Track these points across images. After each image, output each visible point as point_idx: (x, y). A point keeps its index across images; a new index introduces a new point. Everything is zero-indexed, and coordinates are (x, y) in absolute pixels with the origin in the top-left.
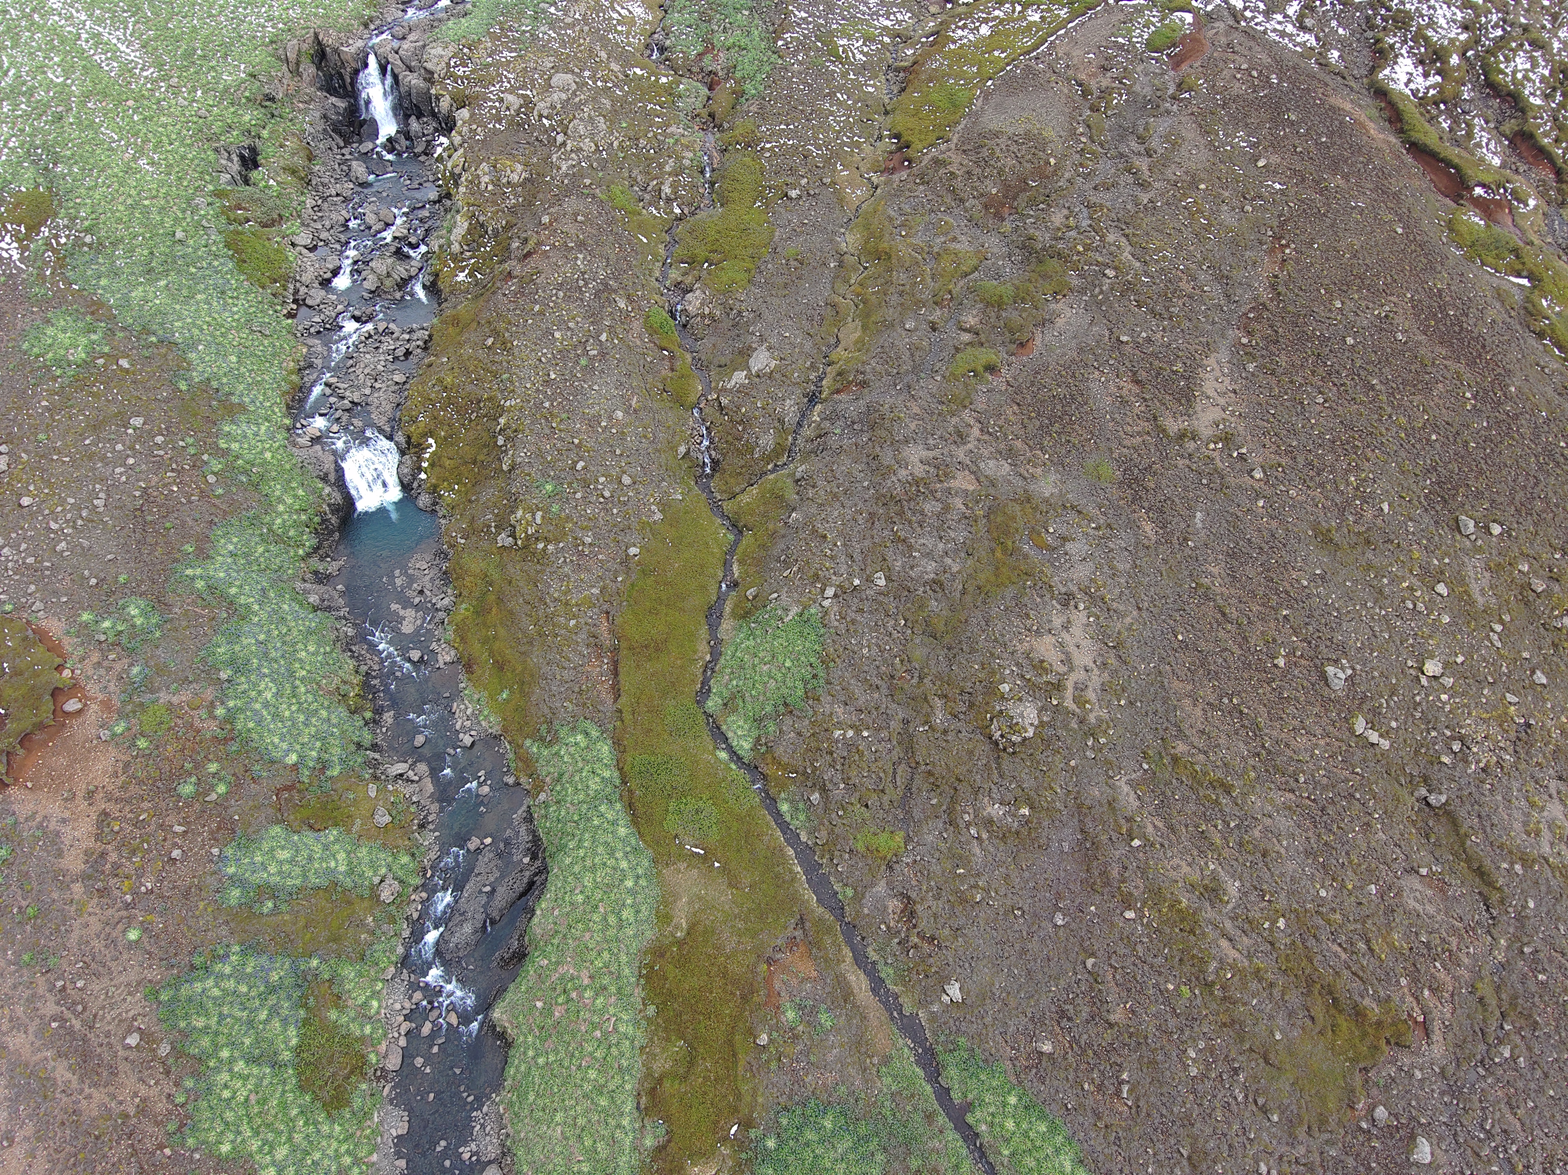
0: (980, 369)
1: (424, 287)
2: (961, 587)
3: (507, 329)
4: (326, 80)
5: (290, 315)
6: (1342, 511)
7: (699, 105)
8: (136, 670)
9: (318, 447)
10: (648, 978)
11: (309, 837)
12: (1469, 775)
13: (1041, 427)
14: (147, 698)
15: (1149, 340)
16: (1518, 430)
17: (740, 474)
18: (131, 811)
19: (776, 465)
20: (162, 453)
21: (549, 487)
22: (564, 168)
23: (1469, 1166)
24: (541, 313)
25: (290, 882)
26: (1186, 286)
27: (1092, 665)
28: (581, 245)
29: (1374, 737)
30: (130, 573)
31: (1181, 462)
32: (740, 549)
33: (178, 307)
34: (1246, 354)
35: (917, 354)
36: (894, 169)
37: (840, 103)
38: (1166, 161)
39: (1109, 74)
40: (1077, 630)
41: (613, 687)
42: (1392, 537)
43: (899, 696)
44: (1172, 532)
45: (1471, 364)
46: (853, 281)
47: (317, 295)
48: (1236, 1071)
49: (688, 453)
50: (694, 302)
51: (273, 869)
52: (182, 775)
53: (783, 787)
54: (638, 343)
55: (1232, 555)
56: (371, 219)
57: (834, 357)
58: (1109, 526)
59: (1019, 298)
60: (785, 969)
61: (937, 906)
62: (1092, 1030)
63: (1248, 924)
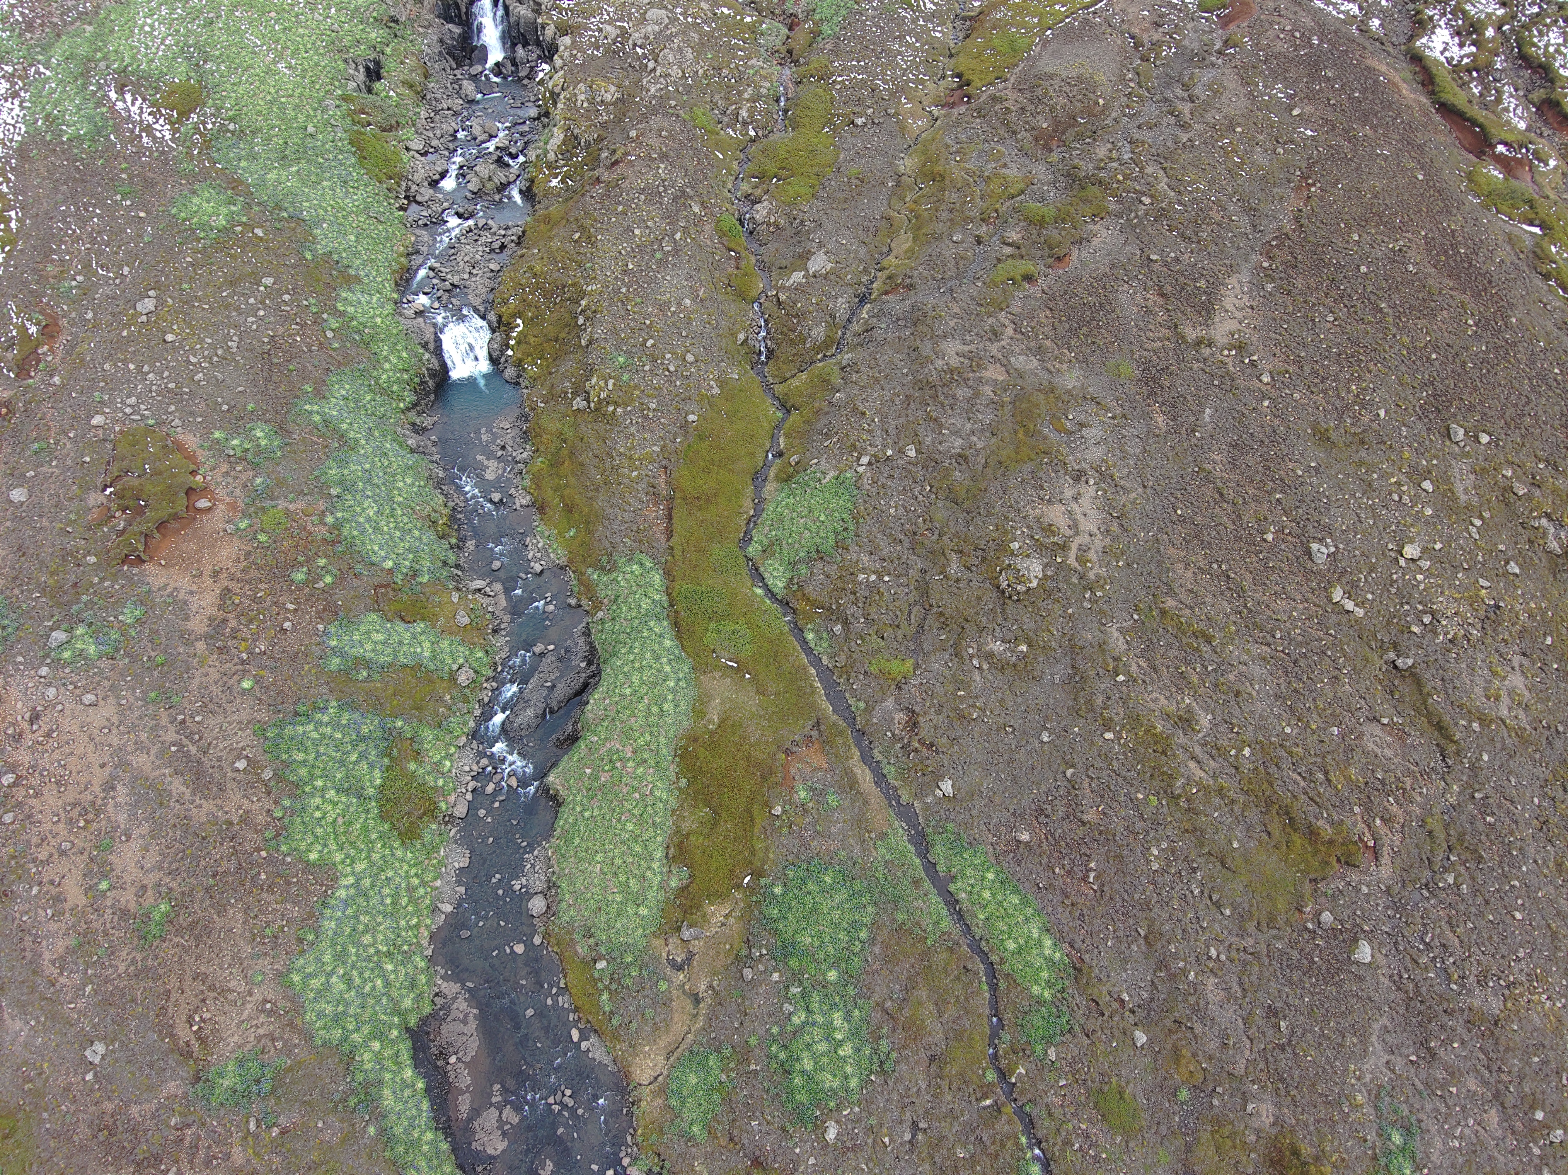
0: (1019, 278)
1: (521, 192)
2: (984, 461)
3: (593, 226)
4: (444, 9)
5: (401, 208)
6: (1341, 415)
7: (778, 42)
8: (258, 481)
9: (421, 320)
10: (682, 756)
11: (400, 627)
12: (1437, 645)
13: (1070, 330)
14: (268, 503)
15: (1177, 260)
16: (1515, 356)
17: (792, 361)
18: (250, 590)
19: (825, 356)
20: (288, 308)
21: (621, 360)
22: (653, 90)
23: (1407, 971)
24: (624, 213)
25: (382, 659)
26: (1216, 215)
27: (1096, 531)
28: (664, 157)
29: (1349, 605)
30: (257, 403)
31: (1195, 366)
32: (787, 425)
33: (306, 190)
34: (1266, 276)
35: (961, 263)
36: (953, 105)
37: (908, 45)
38: (1207, 106)
39: (1161, 30)
40: (1085, 502)
41: (667, 529)
42: (1385, 439)
43: (919, 550)
44: (1182, 423)
45: (1477, 295)
46: (908, 199)
47: (426, 193)
48: (1194, 870)
49: (746, 340)
50: (761, 212)
51: (368, 647)
52: (295, 565)
53: (810, 619)
54: (709, 243)
55: (1235, 446)
56: (477, 130)
57: (885, 263)
58: (1124, 416)
59: (1060, 218)
60: (800, 760)
61: (938, 720)
62: (1066, 826)
63: (1217, 751)
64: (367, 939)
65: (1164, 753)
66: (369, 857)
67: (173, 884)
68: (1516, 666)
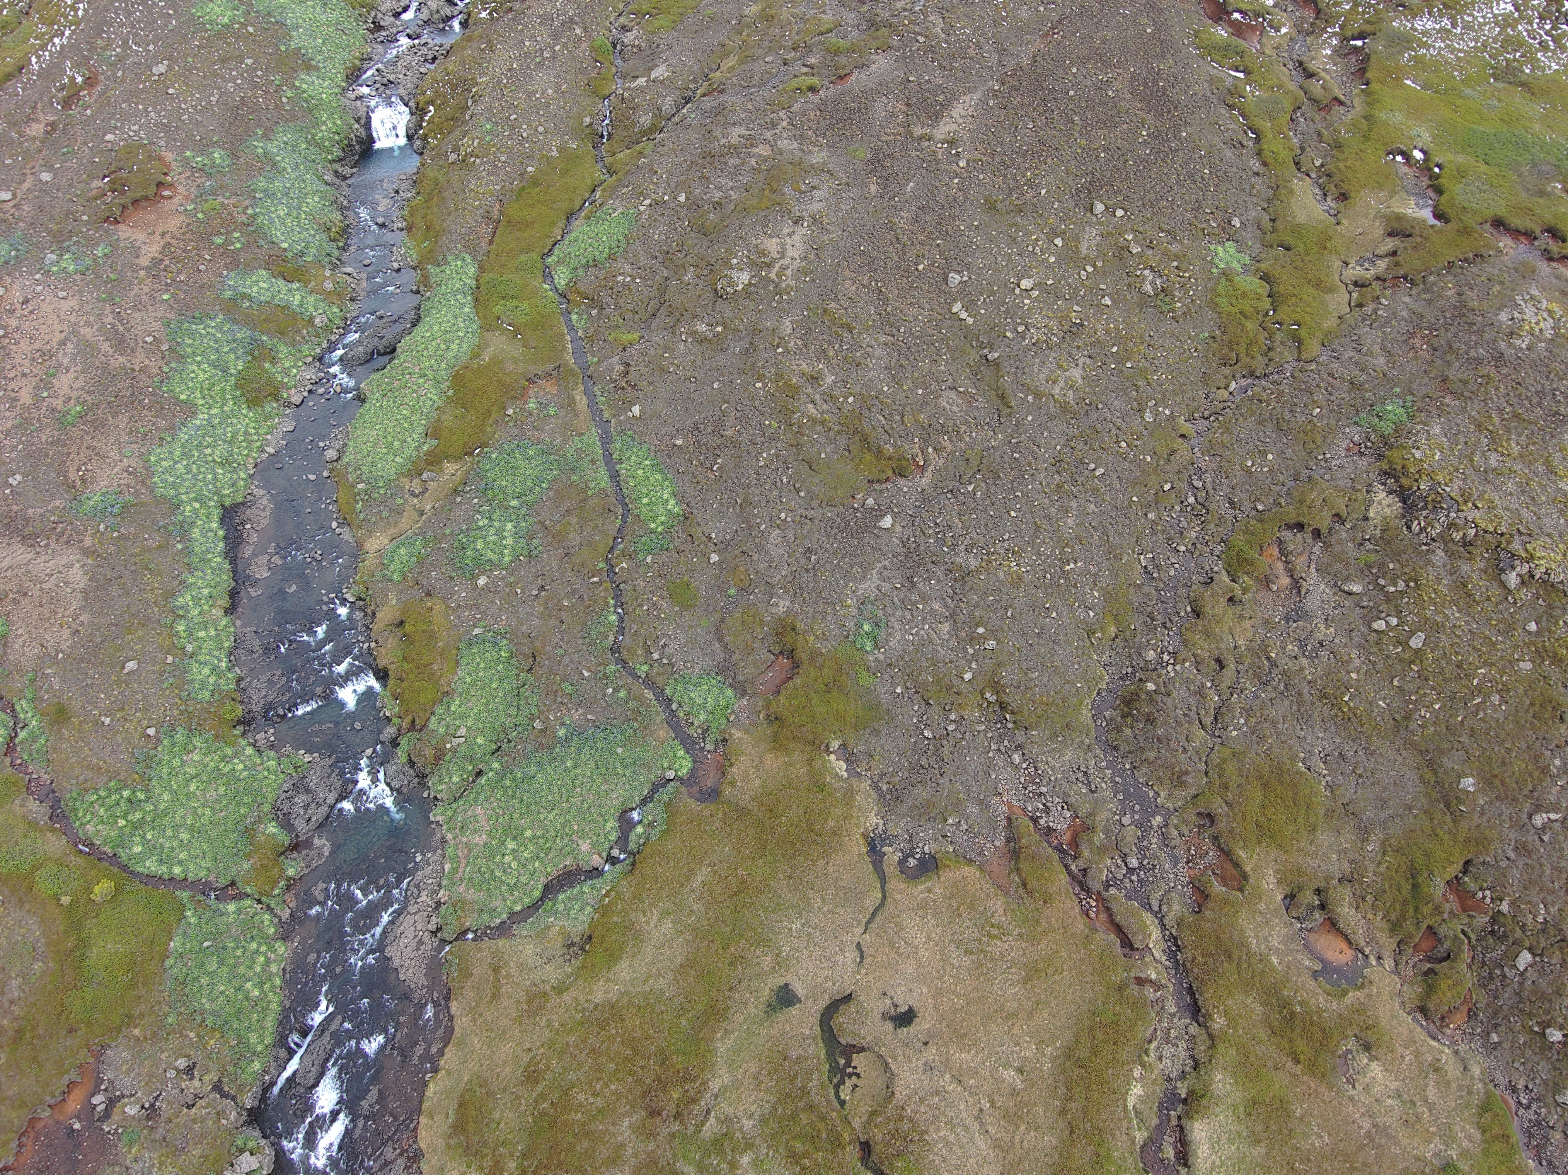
0: (806, 89)
1: (461, 23)
2: (733, 207)
3: (497, 39)
5: (367, 29)
6: (1011, 191)
8: (208, 184)
9: (359, 102)
10: (454, 377)
11: (281, 282)
12: (1022, 346)
13: (829, 125)
14: (210, 197)
15: (928, 81)
16: (1173, 159)
17: (623, 141)
18: (184, 245)
19: (648, 139)
20: (259, 80)
21: (489, 127)
23: (915, 536)
24: (522, 31)
25: (262, 298)
26: (971, 52)
27: (797, 257)
29: (964, 315)
30: (221, 137)
31: (914, 154)
32: (606, 184)
34: (993, 95)
35: (766, 77)
40: (796, 237)
41: (490, 240)
42: (1039, 209)
43: (667, 264)
44: (888, 192)
45: (1159, 116)
46: (742, 34)
47: (388, 20)
48: (788, 468)
49: (591, 124)
50: (628, 38)
51: (255, 289)
52: (219, 234)
53: (577, 306)
54: (581, 55)
55: (921, 208)
57: (711, 76)
58: (848, 184)
59: (852, 50)
60: (539, 387)
61: (645, 370)
62: (710, 437)
63: (830, 398)
64: (208, 451)
65: (793, 397)
66: (222, 407)
67: (88, 398)
68: (1081, 363)
